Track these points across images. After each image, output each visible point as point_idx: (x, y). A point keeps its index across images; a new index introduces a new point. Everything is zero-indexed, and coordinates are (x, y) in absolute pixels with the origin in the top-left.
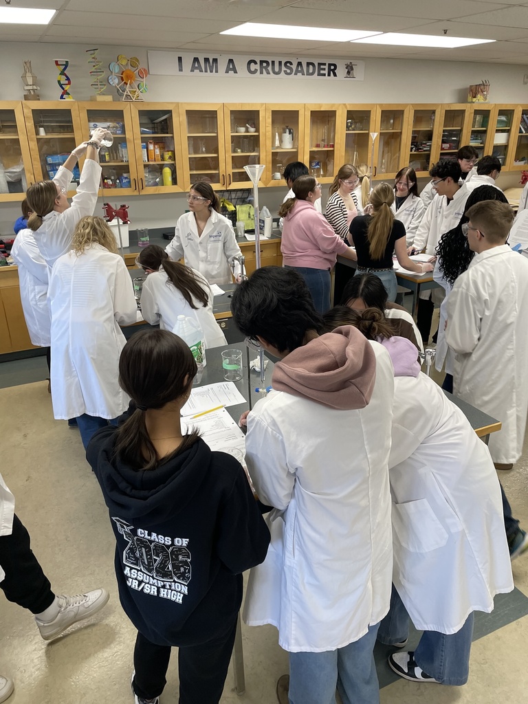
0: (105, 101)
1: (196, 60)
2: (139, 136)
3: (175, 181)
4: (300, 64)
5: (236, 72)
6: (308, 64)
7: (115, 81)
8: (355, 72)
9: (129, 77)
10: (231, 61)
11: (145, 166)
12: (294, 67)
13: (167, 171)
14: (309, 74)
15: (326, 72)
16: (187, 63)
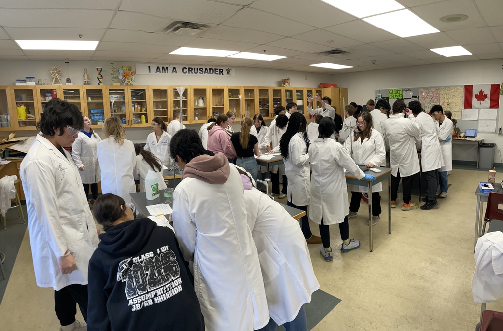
0: (117, 86)
1: (158, 68)
2: (131, 101)
3: (147, 122)
5: (176, 73)
6: (210, 69)
7: (121, 77)
8: (231, 72)
9: (127, 75)
10: (174, 68)
11: (133, 114)
12: (204, 70)
13: (143, 117)
14: (210, 73)
15: (218, 73)
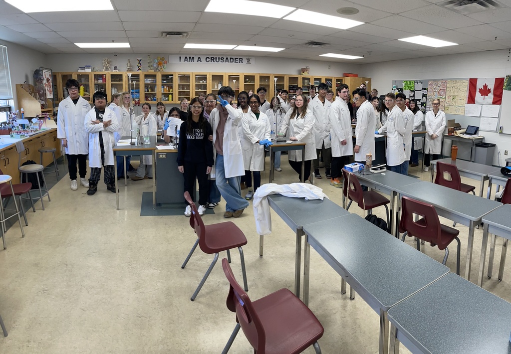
0: (151, 72)
1: (186, 57)
2: (161, 83)
4: (227, 58)
5: (201, 61)
6: (231, 58)
7: (155, 65)
8: (251, 61)
9: (160, 64)
10: (199, 58)
11: (162, 94)
12: (225, 59)
13: (170, 96)
15: (238, 61)
16: (183, 59)
